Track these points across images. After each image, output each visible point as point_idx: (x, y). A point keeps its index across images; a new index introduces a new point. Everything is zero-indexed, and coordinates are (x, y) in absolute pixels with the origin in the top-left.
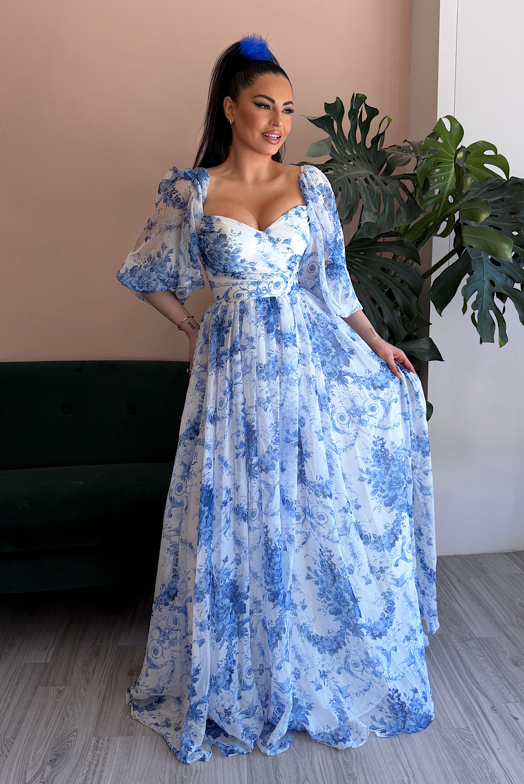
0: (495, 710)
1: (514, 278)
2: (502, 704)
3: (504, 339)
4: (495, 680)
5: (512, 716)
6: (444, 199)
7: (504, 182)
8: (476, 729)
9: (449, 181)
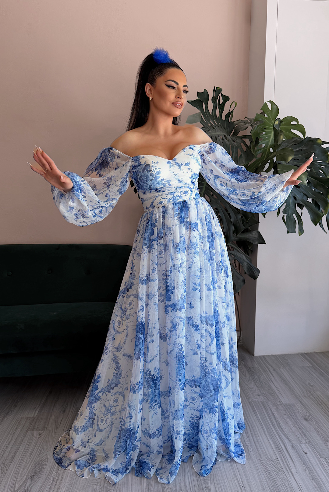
0: (294, 448)
1: (308, 195)
2: (298, 444)
3: (301, 231)
4: (294, 429)
5: (303, 451)
6: (268, 150)
7: (303, 140)
8: (282, 459)
9: (271, 140)
